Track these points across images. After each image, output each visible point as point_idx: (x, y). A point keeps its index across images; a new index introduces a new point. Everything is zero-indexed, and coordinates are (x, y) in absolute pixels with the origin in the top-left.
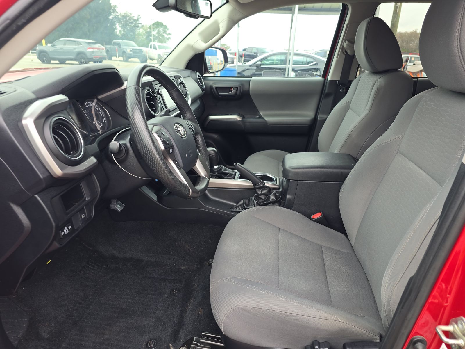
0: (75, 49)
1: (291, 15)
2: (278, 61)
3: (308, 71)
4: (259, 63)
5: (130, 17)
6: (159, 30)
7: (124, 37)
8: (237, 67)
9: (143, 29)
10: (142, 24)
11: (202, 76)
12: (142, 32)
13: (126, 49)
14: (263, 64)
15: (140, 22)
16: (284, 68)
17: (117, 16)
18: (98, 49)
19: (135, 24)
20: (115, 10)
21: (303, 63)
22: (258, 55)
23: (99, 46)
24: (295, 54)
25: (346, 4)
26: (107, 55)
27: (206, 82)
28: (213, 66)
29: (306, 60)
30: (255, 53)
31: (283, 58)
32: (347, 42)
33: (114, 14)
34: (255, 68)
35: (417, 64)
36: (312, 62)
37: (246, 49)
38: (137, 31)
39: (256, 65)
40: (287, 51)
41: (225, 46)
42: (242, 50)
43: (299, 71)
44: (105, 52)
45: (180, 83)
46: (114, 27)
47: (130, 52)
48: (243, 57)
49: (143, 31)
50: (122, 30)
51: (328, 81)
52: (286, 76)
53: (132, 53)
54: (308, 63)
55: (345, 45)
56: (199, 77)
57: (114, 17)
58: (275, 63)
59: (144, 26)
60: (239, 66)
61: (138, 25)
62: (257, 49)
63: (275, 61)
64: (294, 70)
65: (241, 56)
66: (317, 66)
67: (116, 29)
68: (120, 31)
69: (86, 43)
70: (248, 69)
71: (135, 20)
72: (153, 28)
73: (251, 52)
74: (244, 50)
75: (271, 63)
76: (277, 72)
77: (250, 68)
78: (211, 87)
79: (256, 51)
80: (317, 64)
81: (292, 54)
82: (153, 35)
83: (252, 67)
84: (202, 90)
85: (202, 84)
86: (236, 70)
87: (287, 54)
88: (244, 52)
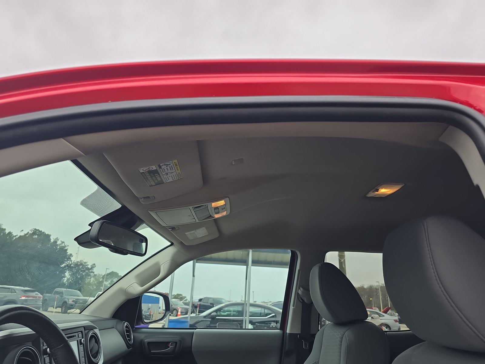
0: (6, 296)
1: (245, 267)
2: (235, 313)
3: (267, 324)
4: (214, 314)
5: (84, 266)
6: (113, 280)
7: (70, 286)
8: (189, 318)
9: (95, 279)
10: (95, 273)
11: (133, 327)
12: (93, 282)
13: (68, 299)
14: (219, 316)
15: (94, 271)
16: (242, 319)
17: (69, 265)
18: (33, 297)
19: (87, 273)
20: (70, 259)
21: (261, 315)
22: (215, 306)
23: (36, 294)
24: (252, 305)
25: (295, 251)
26: (42, 305)
27: (136, 335)
28: (153, 315)
29: (263, 312)
30: (211, 304)
31: (239, 308)
32: (301, 289)
33: (67, 262)
34: (210, 320)
35: (375, 317)
36: (270, 314)
37: (202, 299)
38: (87, 281)
39: (211, 316)
40: (244, 302)
41: (181, 296)
42: (198, 300)
43: (256, 324)
44: (41, 301)
45: (92, 337)
46: (63, 275)
47: (72, 303)
48: (198, 308)
49: (94, 280)
50: (71, 278)
51: (287, 334)
52: (244, 328)
53: (74, 303)
54: (267, 315)
55: (300, 292)
56: (128, 328)
57: (66, 266)
58: (232, 314)
59: (97, 275)
60: (191, 317)
61: (90, 273)
62: (214, 299)
63: (232, 313)
64: (251, 322)
65: (196, 307)
66: (276, 318)
67: (64, 277)
68: (68, 279)
69: (23, 290)
70: (202, 321)
71: (88, 269)
72: (106, 278)
73: (207, 303)
74: (200, 300)
75: (228, 314)
76: (233, 324)
77: (205, 319)
78: (142, 342)
79: (212, 302)
80: (275, 315)
81: (248, 305)
82: (105, 285)
83: (206, 318)
84: (128, 345)
85: (130, 337)
86: (187, 322)
87: (244, 304)
88: (199, 303)
